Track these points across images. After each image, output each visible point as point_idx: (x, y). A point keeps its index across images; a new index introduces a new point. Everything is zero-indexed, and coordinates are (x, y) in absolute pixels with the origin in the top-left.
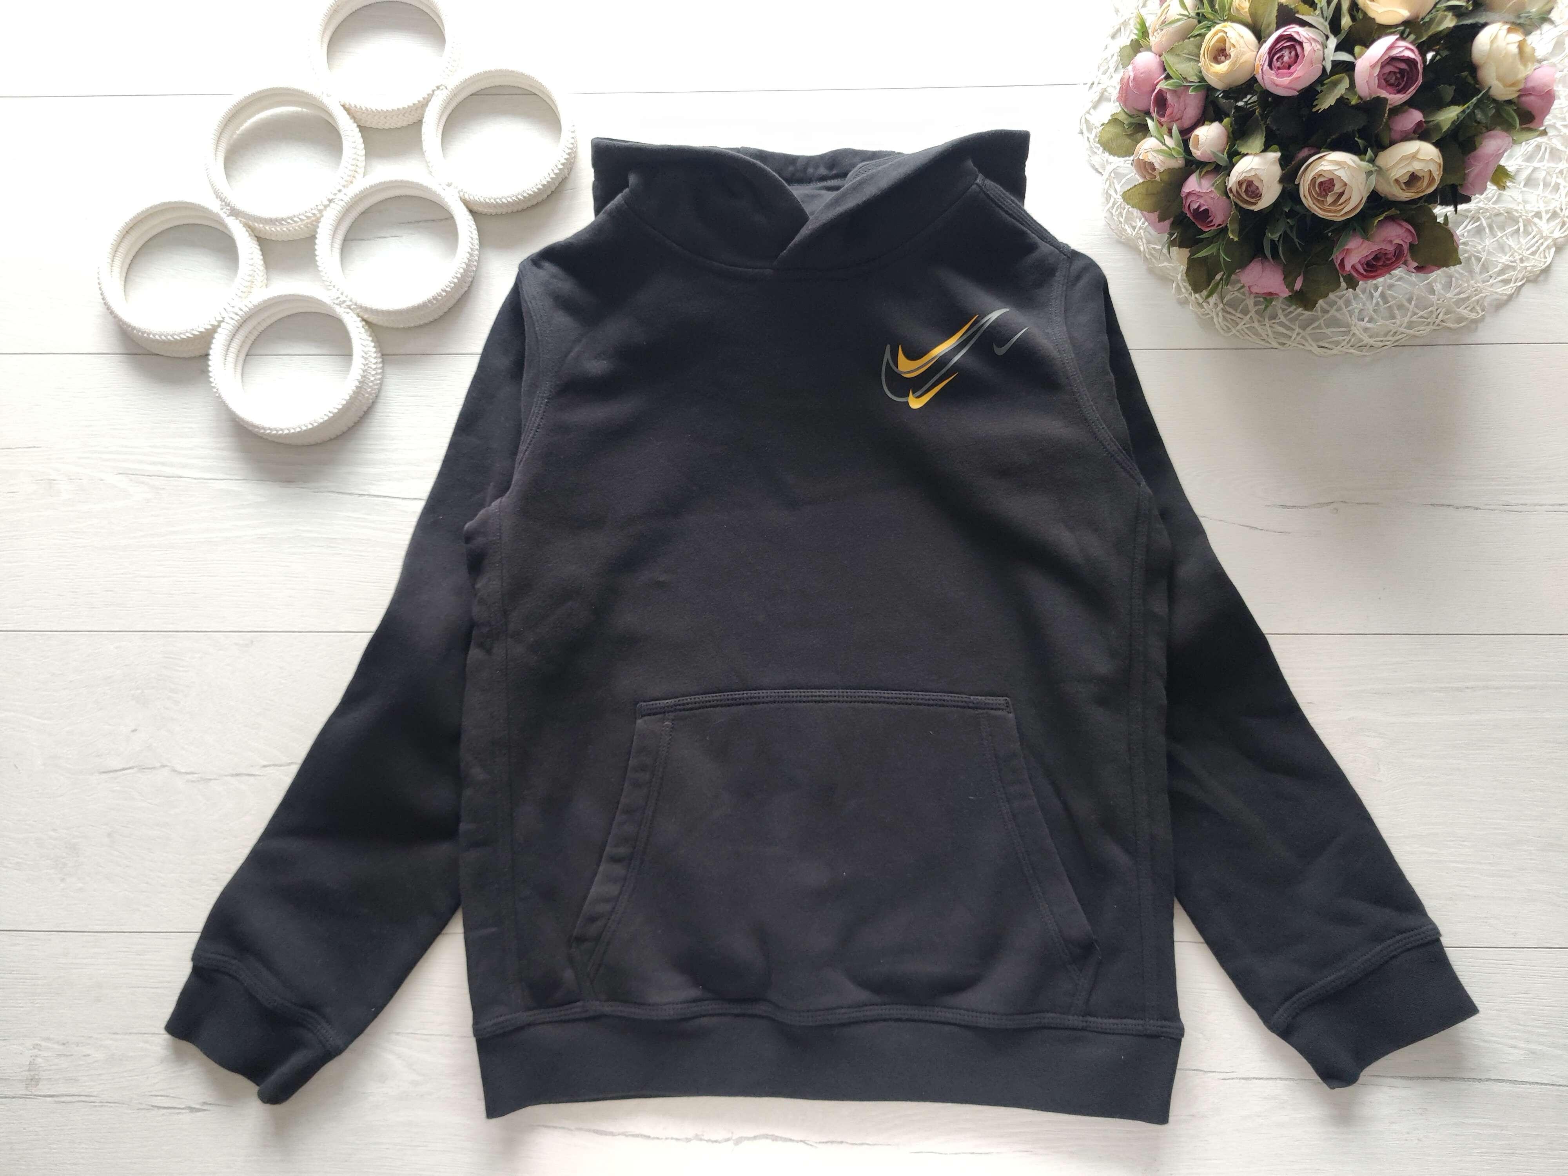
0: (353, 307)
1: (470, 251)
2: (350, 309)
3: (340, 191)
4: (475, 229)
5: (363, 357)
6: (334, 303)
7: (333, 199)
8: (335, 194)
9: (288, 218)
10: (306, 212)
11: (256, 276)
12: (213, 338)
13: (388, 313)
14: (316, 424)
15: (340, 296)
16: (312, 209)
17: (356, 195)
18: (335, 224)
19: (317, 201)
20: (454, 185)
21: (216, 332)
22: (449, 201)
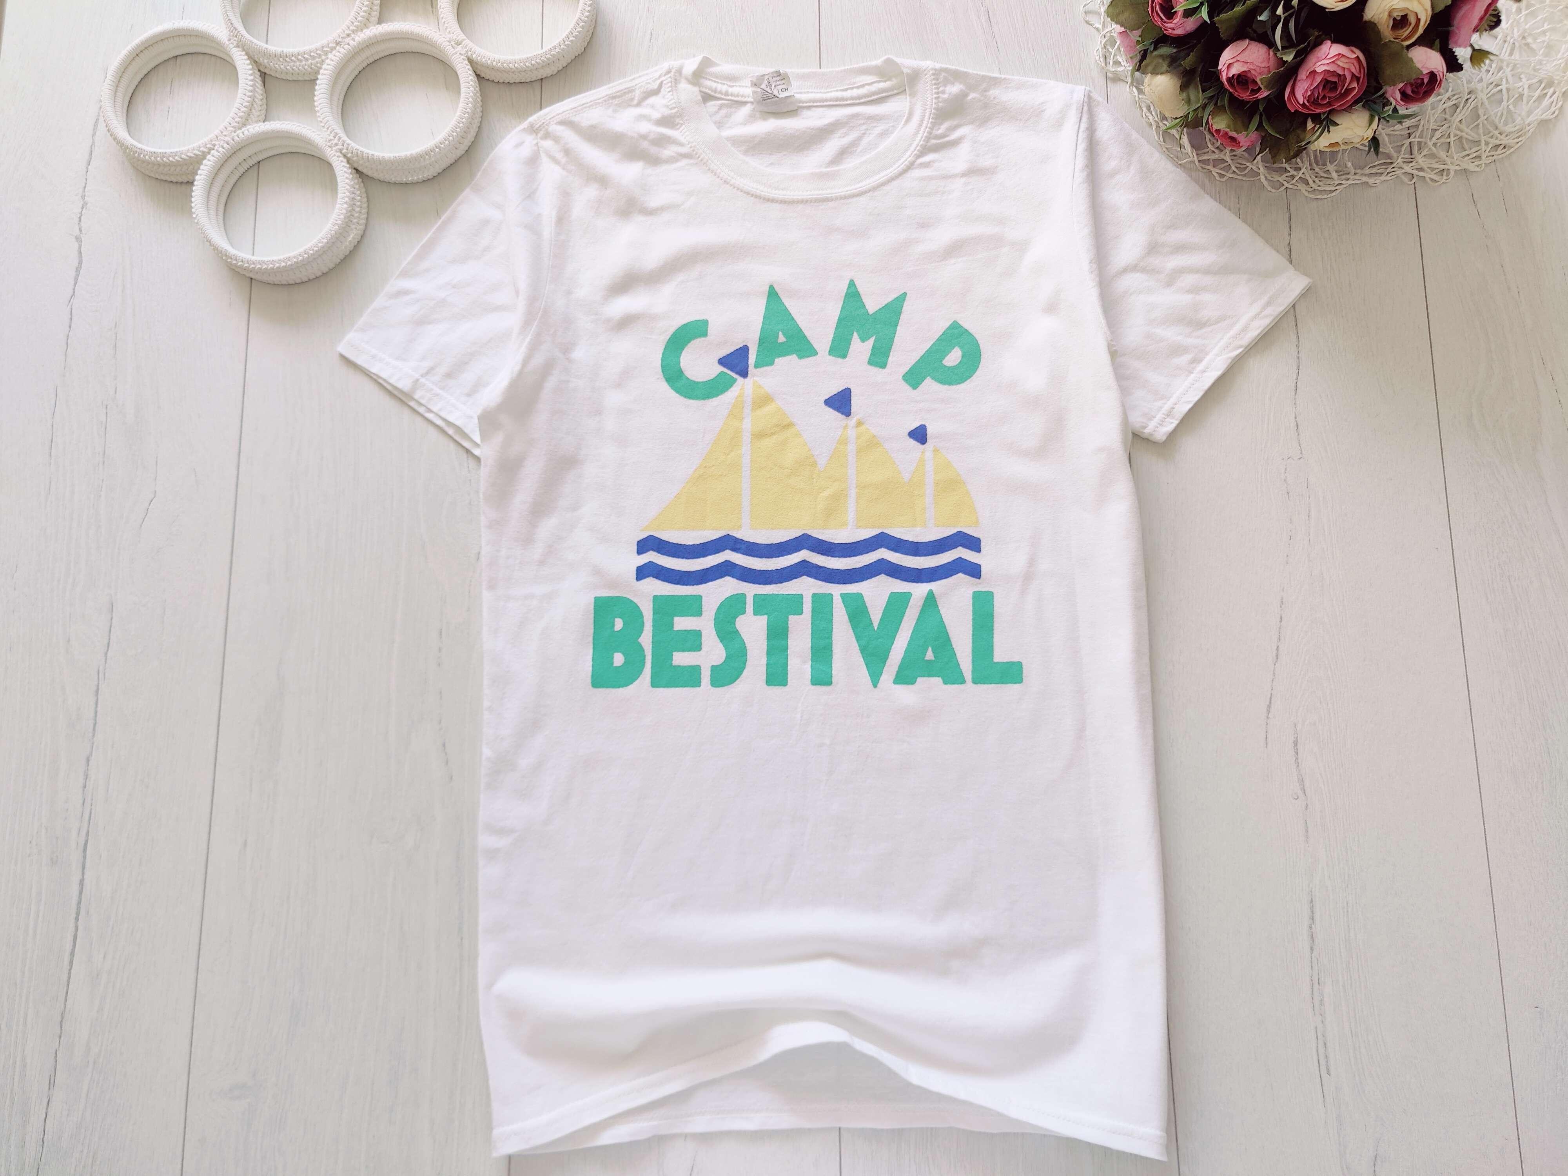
0: (343, 151)
2: (341, 153)
3: (348, 35)
5: (346, 203)
6: (326, 146)
7: (340, 42)
8: (343, 38)
9: (293, 56)
10: (311, 52)
12: (201, 164)
13: (381, 162)
14: (289, 263)
16: (317, 50)
17: (364, 42)
19: (324, 42)
20: (463, 44)
21: (204, 158)
22: (456, 59)
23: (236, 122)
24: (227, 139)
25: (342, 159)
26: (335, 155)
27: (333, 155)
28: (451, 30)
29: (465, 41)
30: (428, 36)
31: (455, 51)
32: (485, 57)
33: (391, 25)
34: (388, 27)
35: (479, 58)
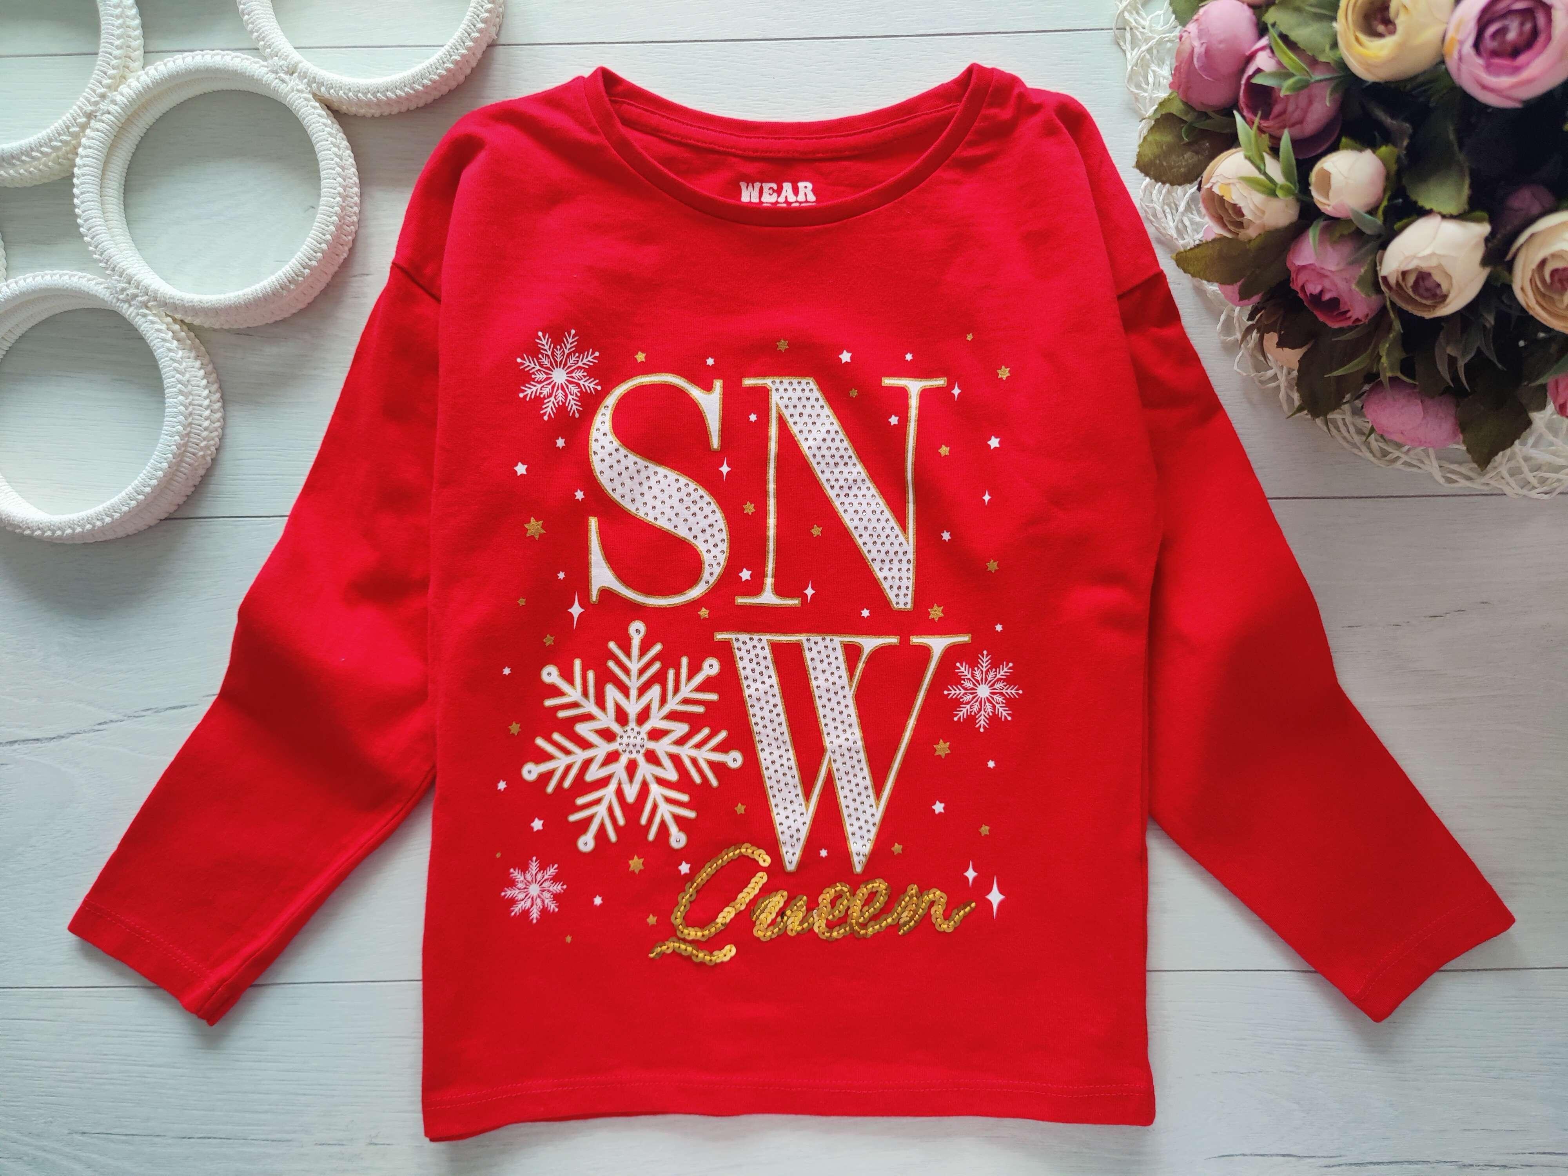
0: (150, 304)
1: (342, 190)
2: (148, 307)
3: (103, 96)
4: (347, 148)
5: (181, 392)
6: (118, 300)
7: (93, 111)
8: (96, 103)
9: (22, 154)
10: (50, 140)
13: (215, 311)
14: (116, 516)
15: (126, 285)
16: (60, 134)
17: (132, 102)
18: (102, 157)
19: (66, 117)
20: (299, 71)
22: (295, 102)
26: (138, 314)
27: (133, 314)
28: (272, 51)
29: (300, 65)
30: (235, 68)
31: (289, 87)
32: (341, 88)
33: (169, 61)
34: (165, 65)
35: (332, 91)
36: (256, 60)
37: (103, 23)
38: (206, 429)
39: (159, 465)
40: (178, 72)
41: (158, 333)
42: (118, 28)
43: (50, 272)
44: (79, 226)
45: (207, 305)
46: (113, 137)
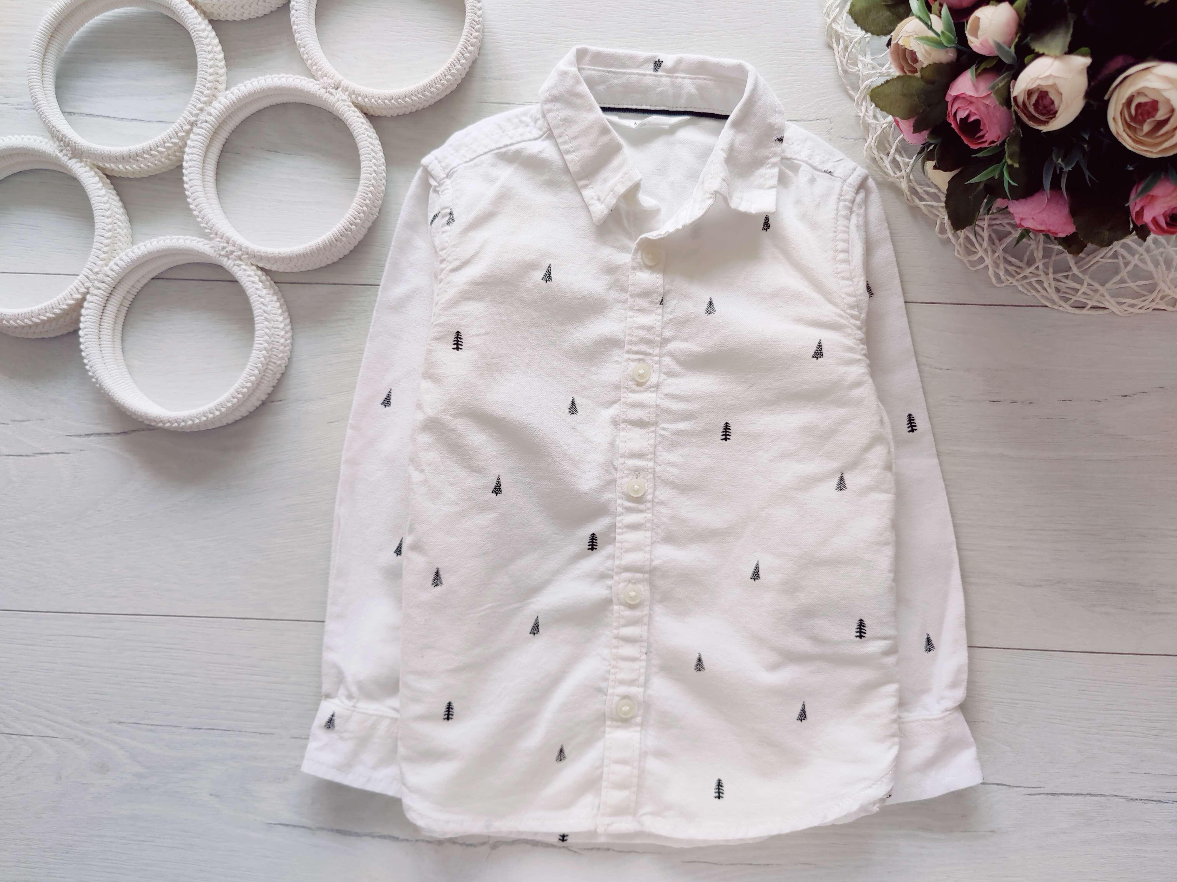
0: (243, 257)
2: (240, 259)
3: (201, 110)
4: (378, 140)
5: (266, 319)
6: (220, 255)
7: (194, 121)
8: (197, 115)
9: (144, 153)
10: (165, 143)
11: (119, 230)
12: (80, 315)
13: (290, 259)
14: (224, 410)
15: (225, 245)
16: (172, 138)
17: (222, 113)
18: (202, 153)
19: (175, 125)
20: (342, 86)
21: (82, 307)
22: (340, 108)
23: (104, 253)
24: (100, 276)
25: (244, 267)
26: (234, 265)
27: (232, 265)
28: (322, 73)
29: (343, 83)
30: (297, 87)
31: (336, 98)
32: (373, 97)
33: (247, 83)
34: (245, 86)
35: (366, 99)
36: (311, 80)
37: (199, 56)
38: (282, 345)
39: (253, 372)
40: (255, 91)
41: (249, 278)
42: (210, 60)
43: (169, 237)
44: (189, 204)
45: (284, 255)
46: (209, 139)
